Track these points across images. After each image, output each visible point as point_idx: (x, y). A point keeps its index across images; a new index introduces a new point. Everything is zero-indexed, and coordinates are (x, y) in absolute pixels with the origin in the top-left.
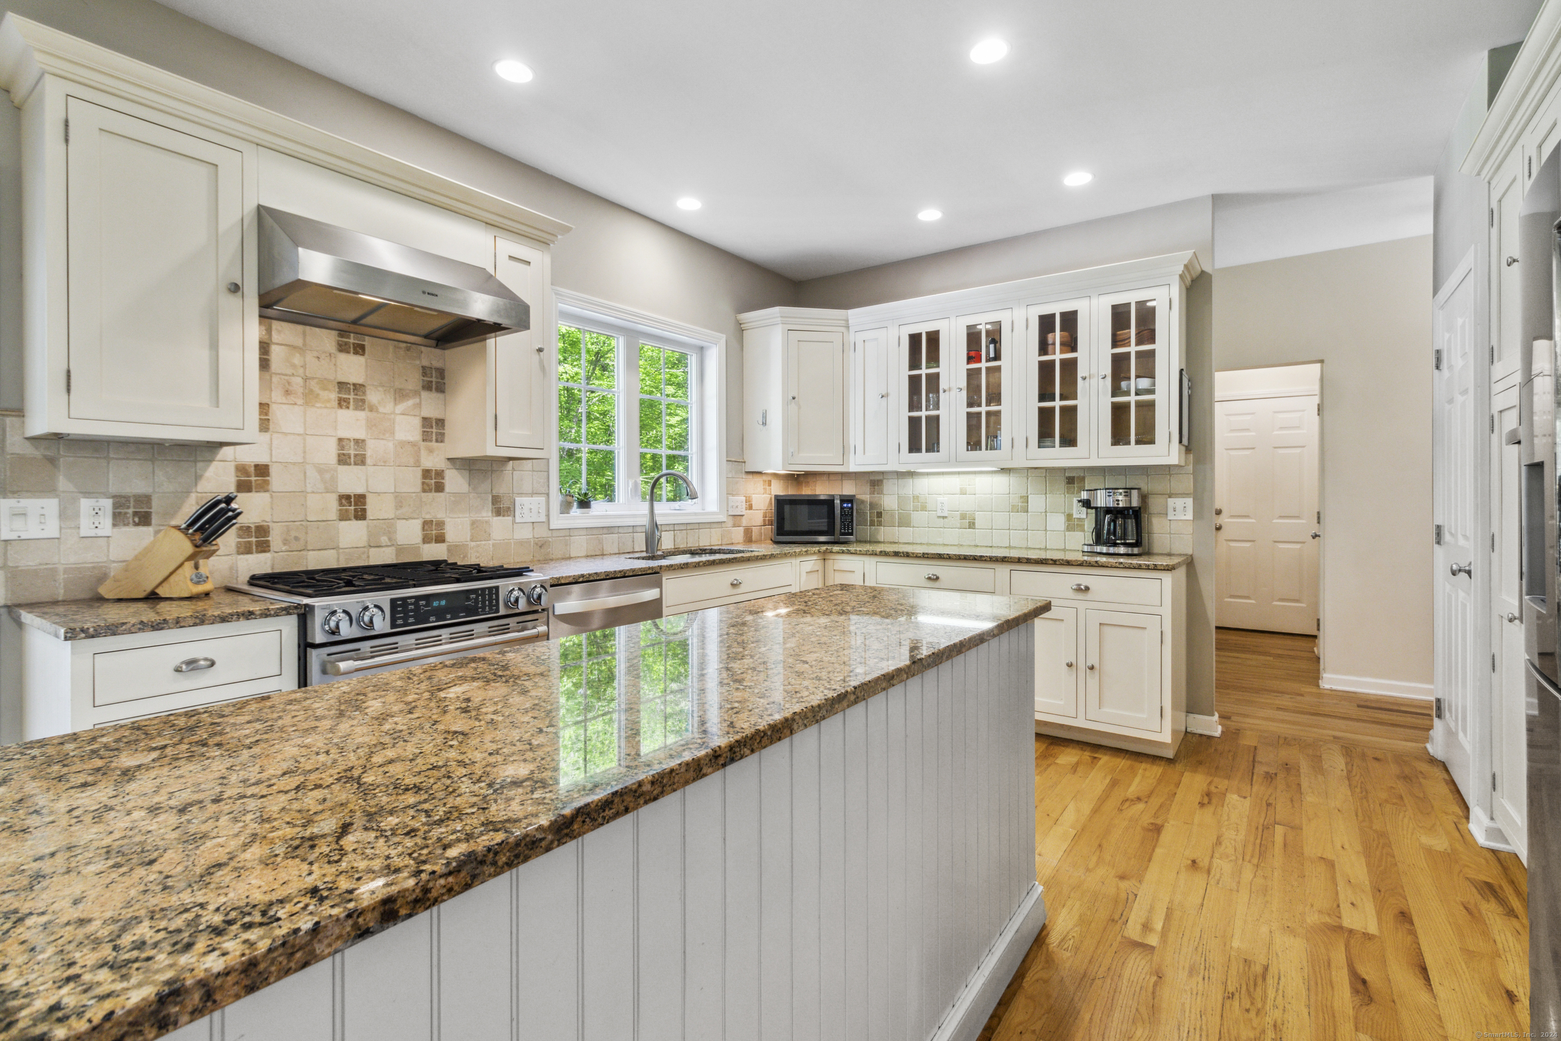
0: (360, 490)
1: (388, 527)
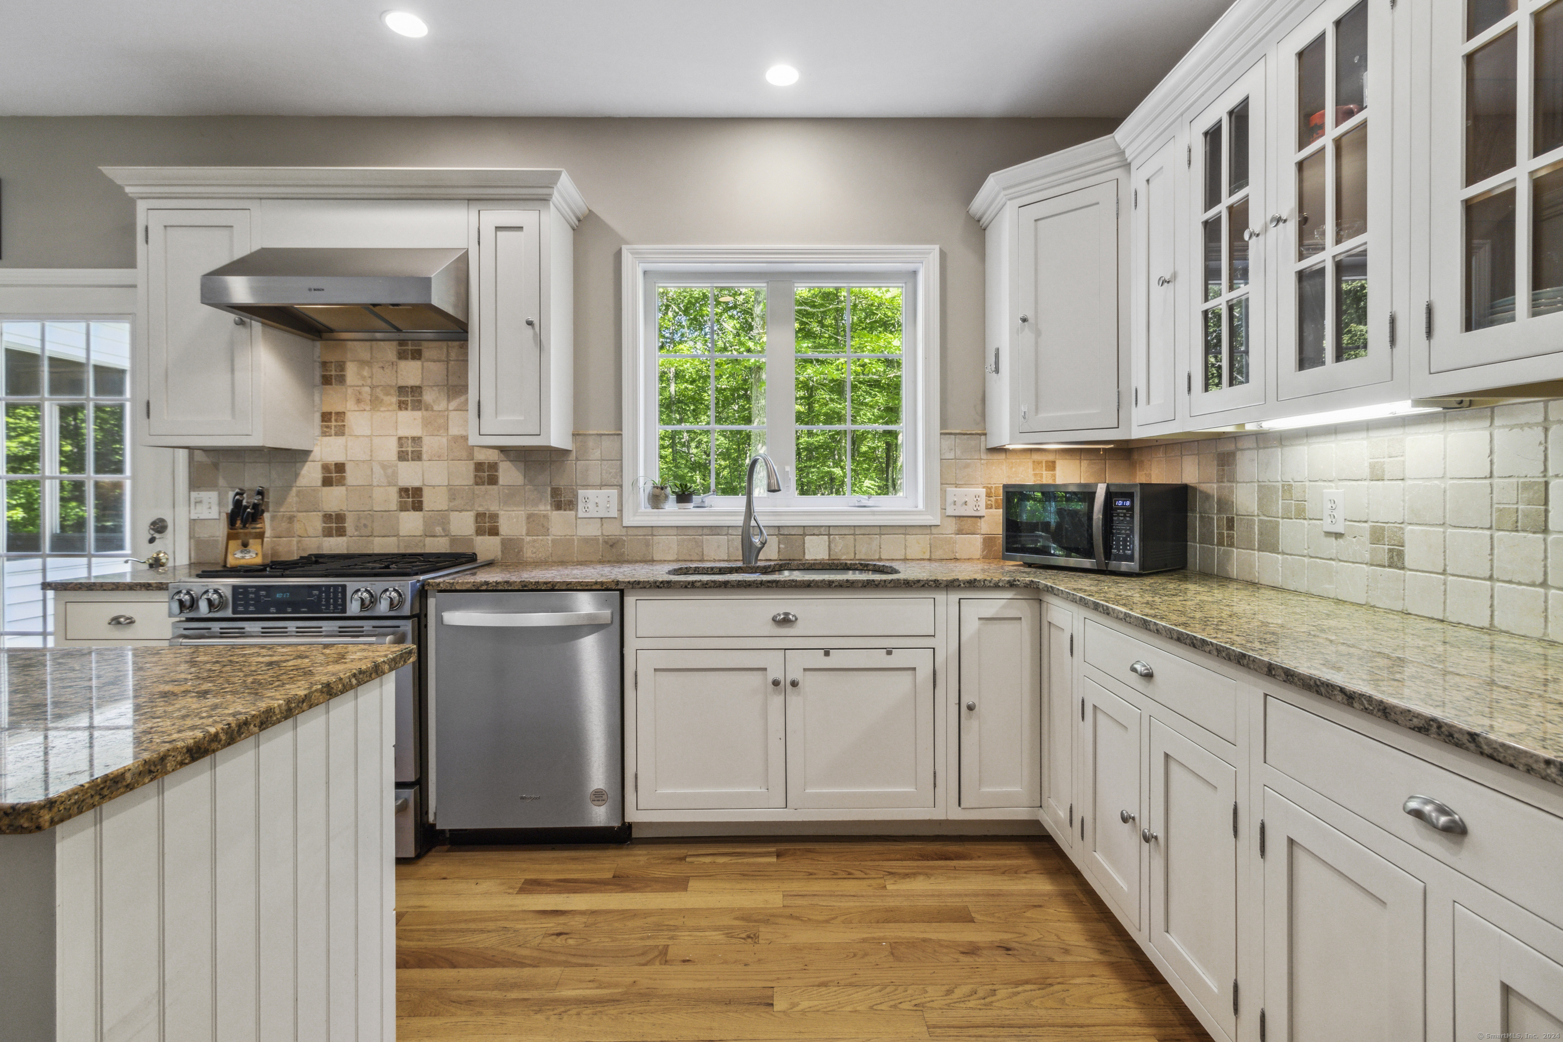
0: (417, 484)
1: (442, 518)
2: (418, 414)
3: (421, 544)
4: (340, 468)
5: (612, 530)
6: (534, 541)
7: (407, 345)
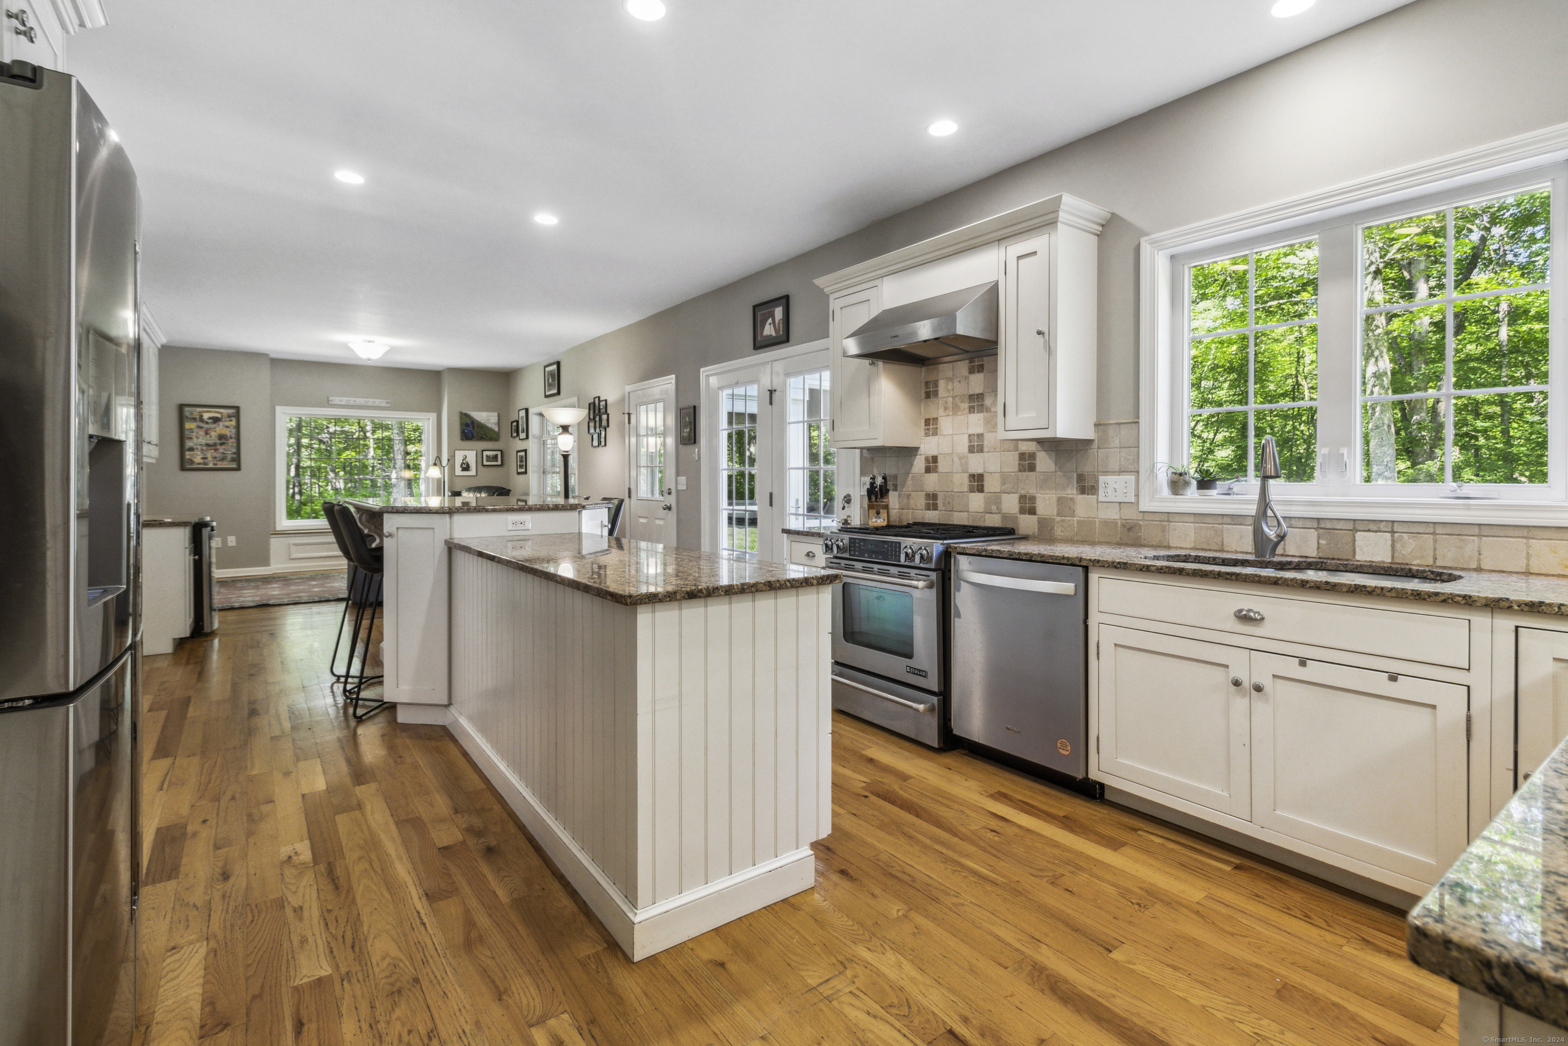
0: (980, 471)
1: (996, 499)
2: (981, 415)
3: (982, 519)
4: (935, 459)
5: (1130, 514)
6: (1063, 521)
7: (974, 362)
